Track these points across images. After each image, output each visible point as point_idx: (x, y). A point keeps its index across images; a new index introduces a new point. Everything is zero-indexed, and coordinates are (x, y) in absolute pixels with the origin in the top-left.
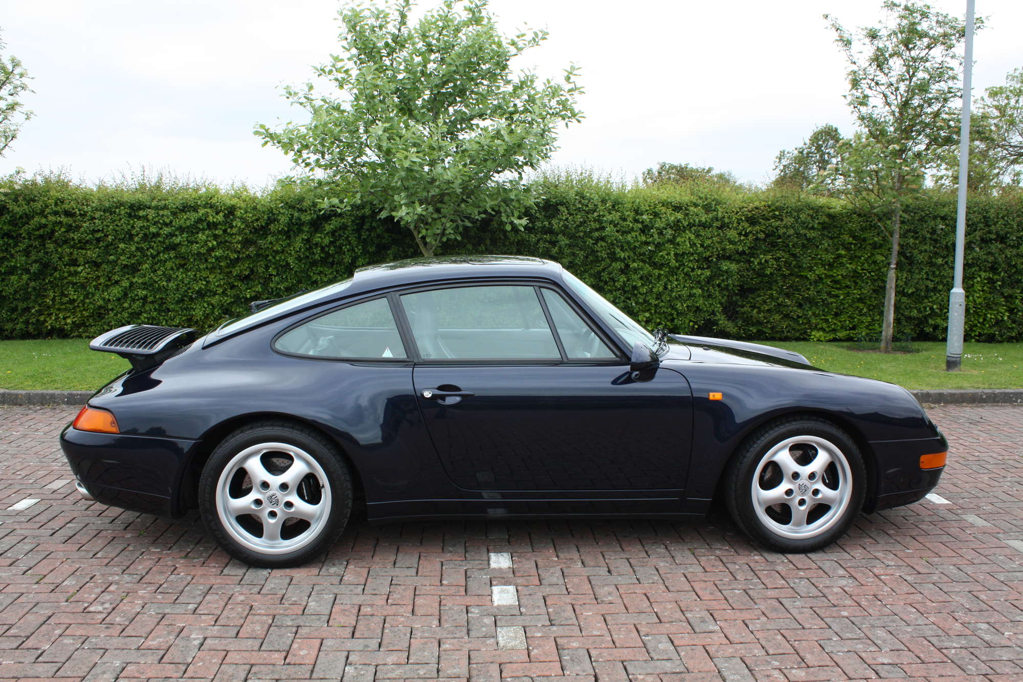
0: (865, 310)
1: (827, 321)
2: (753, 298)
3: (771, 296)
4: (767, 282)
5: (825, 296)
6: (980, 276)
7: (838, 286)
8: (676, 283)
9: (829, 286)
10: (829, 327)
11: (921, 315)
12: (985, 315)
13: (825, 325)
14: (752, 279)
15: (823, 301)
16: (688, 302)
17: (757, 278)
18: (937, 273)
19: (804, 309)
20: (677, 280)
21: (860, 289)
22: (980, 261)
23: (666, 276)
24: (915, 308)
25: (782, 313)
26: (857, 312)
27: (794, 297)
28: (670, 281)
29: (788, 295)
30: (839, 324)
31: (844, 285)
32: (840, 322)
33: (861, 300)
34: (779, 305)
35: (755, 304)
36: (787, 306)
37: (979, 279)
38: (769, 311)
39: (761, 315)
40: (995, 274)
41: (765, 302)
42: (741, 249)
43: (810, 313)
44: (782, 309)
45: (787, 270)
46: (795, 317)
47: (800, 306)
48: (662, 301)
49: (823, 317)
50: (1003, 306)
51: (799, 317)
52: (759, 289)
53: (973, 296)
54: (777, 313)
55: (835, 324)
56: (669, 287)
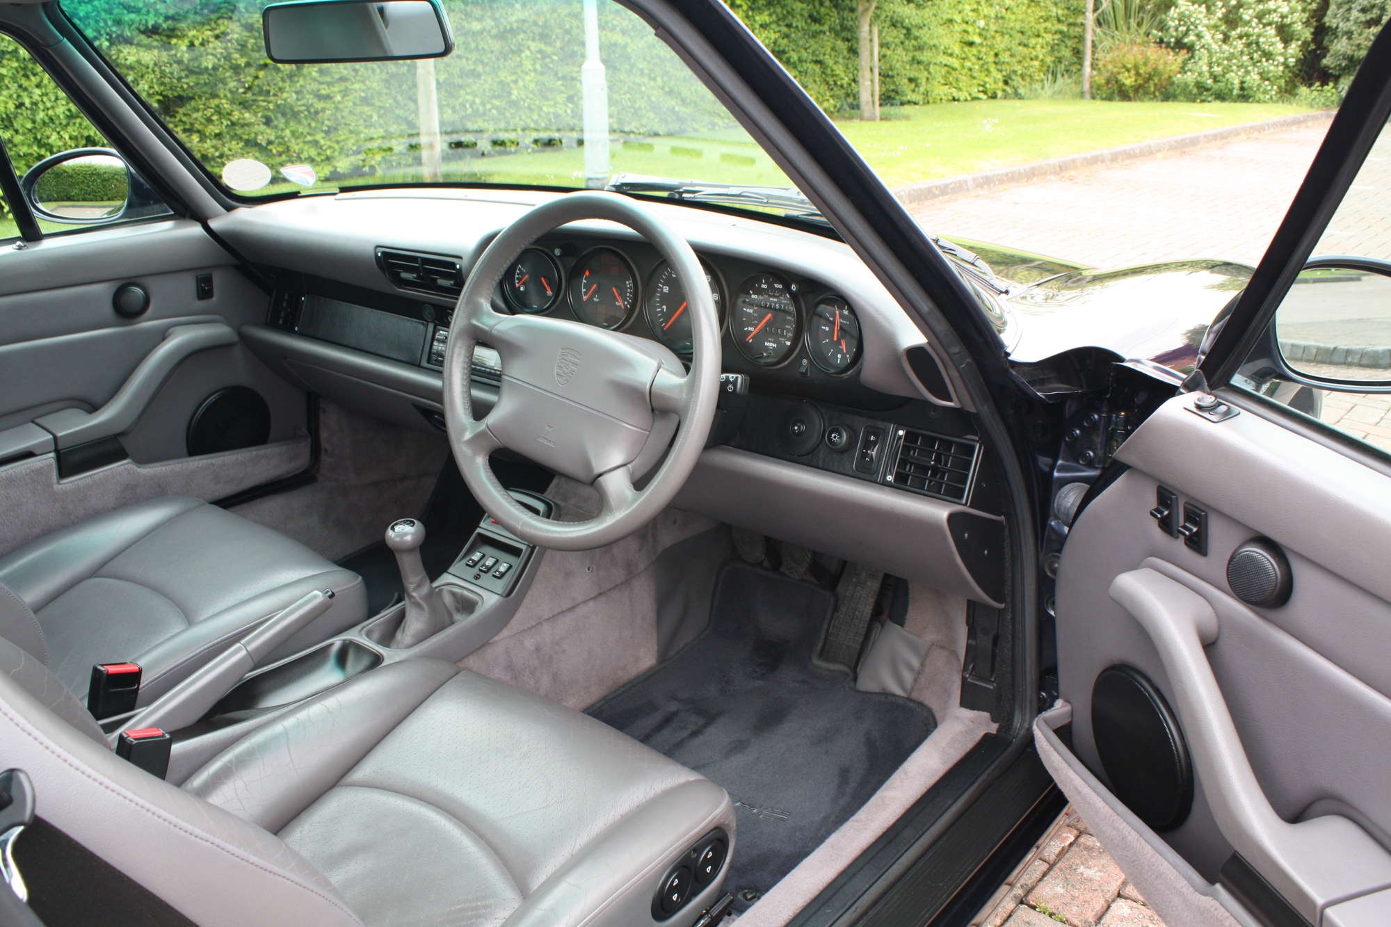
0: (375, 118)
1: (315, 143)
2: (185, 115)
3: (218, 110)
4: (206, 84)
5: (310, 99)
6: (529, 48)
7: (328, 79)
8: (38, 91)
9: (315, 80)
10: (319, 154)
11: (457, 116)
12: (540, 109)
13: (313, 152)
14: (179, 79)
15: (308, 107)
16: (70, 129)
17: (187, 76)
18: (473, 45)
19: (276, 127)
20: (38, 86)
21: (363, 82)
22: (526, 25)
23: (14, 79)
24: (448, 105)
25: (241, 139)
26: (361, 122)
27: (258, 106)
28: (25, 89)
29: (245, 105)
30: (336, 146)
31: (337, 76)
32: (338, 142)
33: (365, 101)
34: (233, 124)
35: (192, 124)
36: (249, 125)
37: (528, 53)
38: (218, 136)
39: (208, 144)
40: (549, 44)
41: (209, 120)
42: (151, 23)
43: (287, 132)
44: (239, 131)
45: (242, 56)
46: (264, 144)
47: (268, 122)
48: (17, 132)
49: (309, 138)
50: (562, 92)
51: (270, 143)
52: (192, 98)
53: (523, 80)
54: (232, 138)
55: (330, 147)
56: (27, 102)
